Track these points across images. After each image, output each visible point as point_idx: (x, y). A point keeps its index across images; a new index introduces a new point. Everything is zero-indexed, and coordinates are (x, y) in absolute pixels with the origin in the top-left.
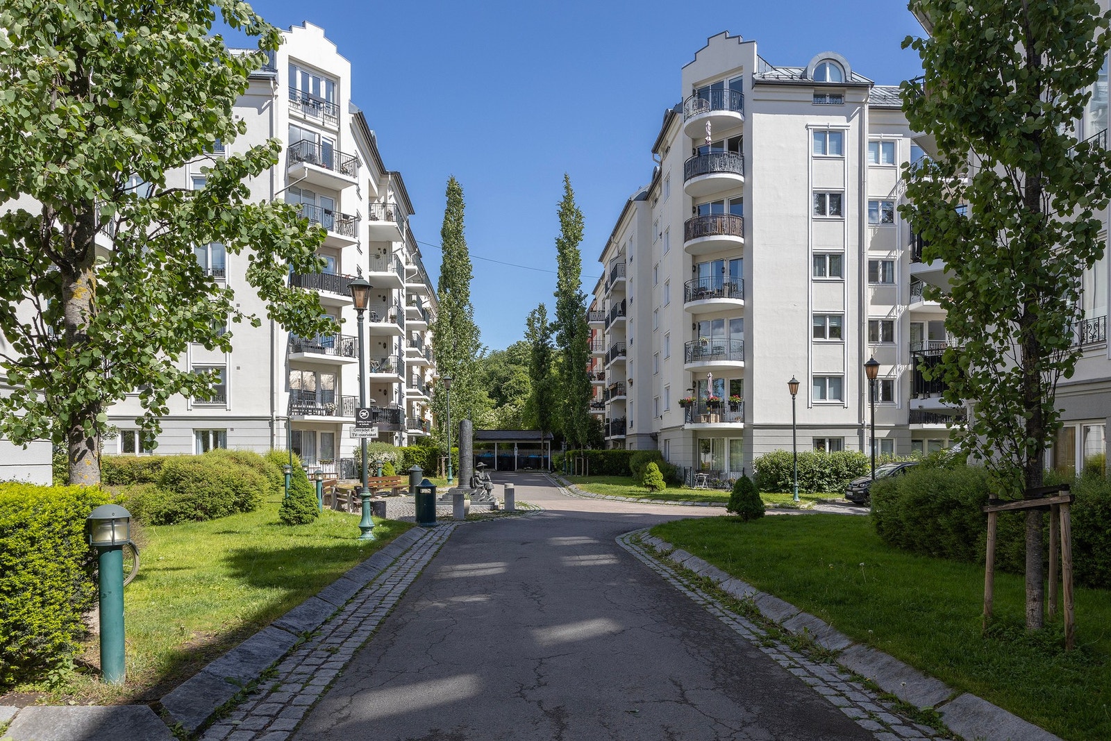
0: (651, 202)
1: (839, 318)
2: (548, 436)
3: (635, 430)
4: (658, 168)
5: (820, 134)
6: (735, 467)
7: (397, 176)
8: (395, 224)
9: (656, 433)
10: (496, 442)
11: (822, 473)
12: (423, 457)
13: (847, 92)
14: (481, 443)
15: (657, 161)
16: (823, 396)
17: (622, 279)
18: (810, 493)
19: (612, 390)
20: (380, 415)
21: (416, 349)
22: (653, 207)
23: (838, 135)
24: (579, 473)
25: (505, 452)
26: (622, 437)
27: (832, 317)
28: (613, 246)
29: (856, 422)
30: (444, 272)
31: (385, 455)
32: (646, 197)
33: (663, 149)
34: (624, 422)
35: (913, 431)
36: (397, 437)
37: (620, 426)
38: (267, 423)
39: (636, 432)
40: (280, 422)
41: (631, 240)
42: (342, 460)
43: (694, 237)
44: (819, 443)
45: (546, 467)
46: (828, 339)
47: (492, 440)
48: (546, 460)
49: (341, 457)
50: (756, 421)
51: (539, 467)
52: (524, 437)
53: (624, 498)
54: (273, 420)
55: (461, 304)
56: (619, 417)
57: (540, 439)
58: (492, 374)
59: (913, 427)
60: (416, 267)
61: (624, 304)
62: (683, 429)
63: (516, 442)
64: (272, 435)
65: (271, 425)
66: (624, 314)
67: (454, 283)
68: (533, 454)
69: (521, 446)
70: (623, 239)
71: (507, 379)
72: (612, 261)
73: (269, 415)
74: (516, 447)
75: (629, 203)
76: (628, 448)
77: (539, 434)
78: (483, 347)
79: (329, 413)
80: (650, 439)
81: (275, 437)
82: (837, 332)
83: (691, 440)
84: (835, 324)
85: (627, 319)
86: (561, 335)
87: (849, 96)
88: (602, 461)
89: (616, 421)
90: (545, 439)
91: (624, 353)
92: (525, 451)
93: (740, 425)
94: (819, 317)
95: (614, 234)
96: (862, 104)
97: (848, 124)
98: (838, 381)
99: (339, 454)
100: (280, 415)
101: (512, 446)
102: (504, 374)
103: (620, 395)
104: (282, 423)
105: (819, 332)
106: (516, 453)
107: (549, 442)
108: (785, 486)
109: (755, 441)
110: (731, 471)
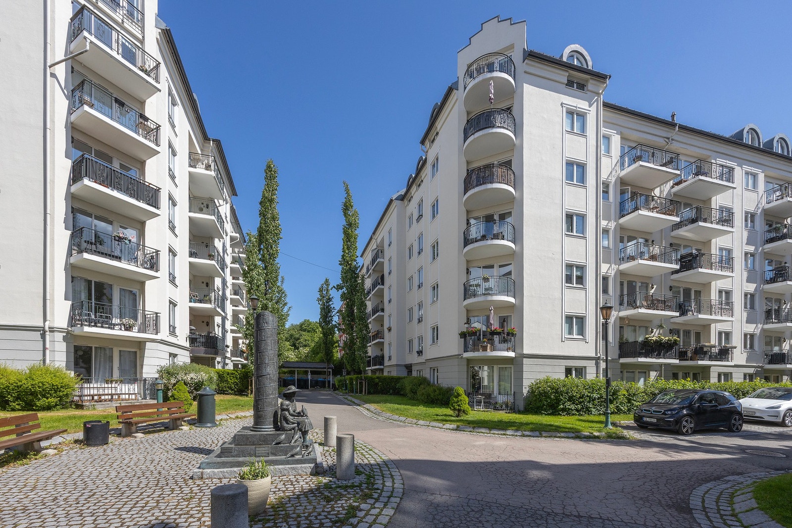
0: (406, 201)
1: (581, 268)
2: (330, 366)
3: (394, 361)
4: (424, 158)
5: (571, 113)
6: (502, 391)
7: (218, 143)
8: (213, 173)
9: (411, 364)
10: (296, 370)
11: (590, 397)
12: (237, 378)
13: (591, 81)
14: (285, 370)
15: (424, 151)
16: (570, 333)
17: (382, 260)
18: (582, 415)
19: (372, 336)
20: (198, 340)
21: (238, 297)
22: (408, 205)
23: (582, 116)
24: (361, 392)
25: (303, 377)
26: (382, 367)
27: (578, 267)
28: (373, 241)
29: (594, 355)
30: (260, 232)
31: (192, 375)
32: (402, 198)
33: (429, 140)
34: (383, 357)
35: (622, 364)
36: (219, 363)
37: (380, 360)
38: (37, 335)
39: (394, 363)
40: (56, 334)
41: (390, 233)
42: (145, 380)
43: (477, 186)
44: (568, 371)
45: (329, 386)
46: (575, 285)
47: (294, 368)
48: (329, 382)
49: (144, 376)
50: (526, 351)
51: (324, 387)
52: (315, 367)
53: (441, 425)
54: (45, 332)
55: (272, 256)
56: (379, 353)
57: (325, 368)
58: (291, 336)
59: (623, 360)
60: (238, 235)
61: (382, 277)
62: (462, 358)
63: (309, 370)
64: (45, 349)
65: (43, 336)
66: (383, 284)
67: (267, 240)
68: (320, 378)
69: (313, 373)
70: (382, 233)
71: (299, 339)
72: (373, 251)
73: (41, 325)
74: (309, 373)
75: (391, 201)
76: (385, 374)
77: (326, 365)
78: (289, 305)
79: (129, 328)
80: (404, 369)
81: (48, 352)
82: (580, 280)
83: (466, 367)
84: (579, 274)
85: (386, 288)
86: (344, 293)
87: (591, 85)
88: (377, 384)
89: (377, 357)
90: (328, 368)
91: (383, 310)
92: (315, 376)
93: (512, 354)
94: (569, 266)
95: (374, 233)
96: (598, 94)
97: (589, 109)
98: (581, 320)
99: (141, 373)
100: (56, 325)
101: (306, 372)
102: (297, 336)
103: (380, 339)
104: (59, 336)
105: (569, 279)
106: (309, 377)
107: (331, 370)
108: (564, 410)
109: (525, 368)
110: (499, 394)
